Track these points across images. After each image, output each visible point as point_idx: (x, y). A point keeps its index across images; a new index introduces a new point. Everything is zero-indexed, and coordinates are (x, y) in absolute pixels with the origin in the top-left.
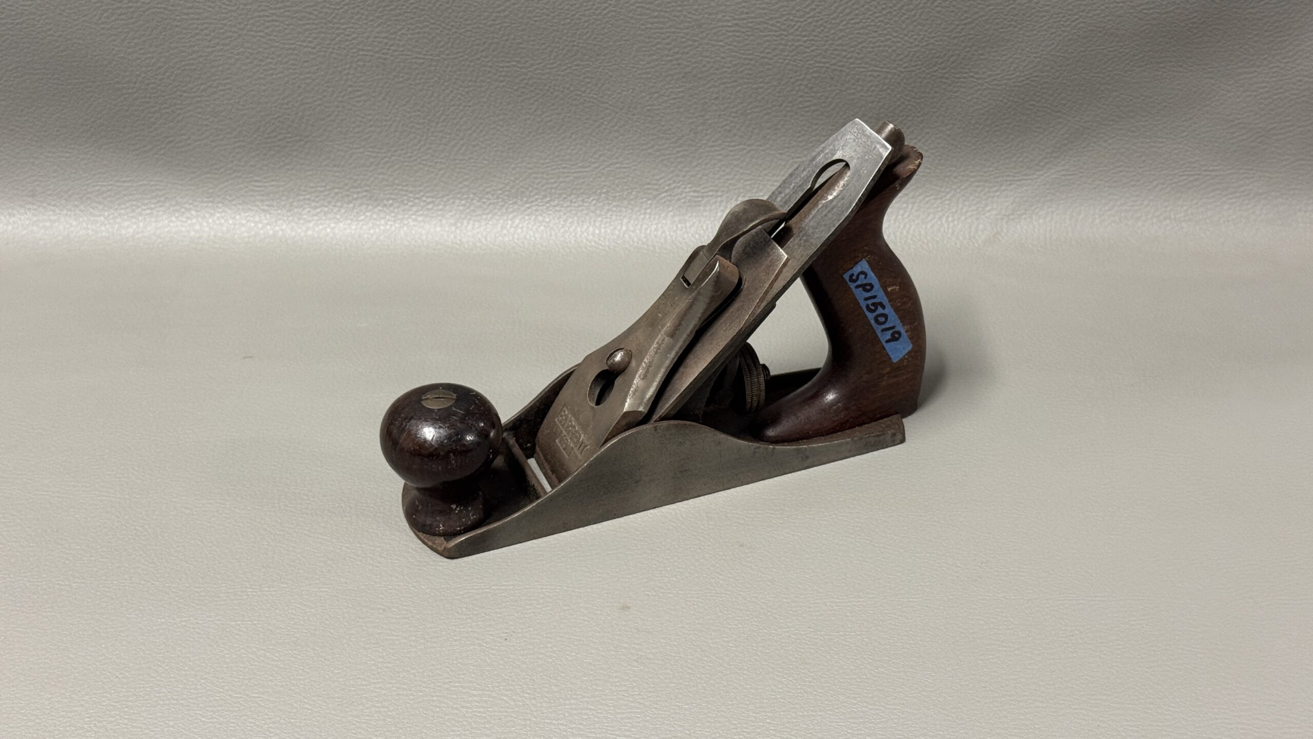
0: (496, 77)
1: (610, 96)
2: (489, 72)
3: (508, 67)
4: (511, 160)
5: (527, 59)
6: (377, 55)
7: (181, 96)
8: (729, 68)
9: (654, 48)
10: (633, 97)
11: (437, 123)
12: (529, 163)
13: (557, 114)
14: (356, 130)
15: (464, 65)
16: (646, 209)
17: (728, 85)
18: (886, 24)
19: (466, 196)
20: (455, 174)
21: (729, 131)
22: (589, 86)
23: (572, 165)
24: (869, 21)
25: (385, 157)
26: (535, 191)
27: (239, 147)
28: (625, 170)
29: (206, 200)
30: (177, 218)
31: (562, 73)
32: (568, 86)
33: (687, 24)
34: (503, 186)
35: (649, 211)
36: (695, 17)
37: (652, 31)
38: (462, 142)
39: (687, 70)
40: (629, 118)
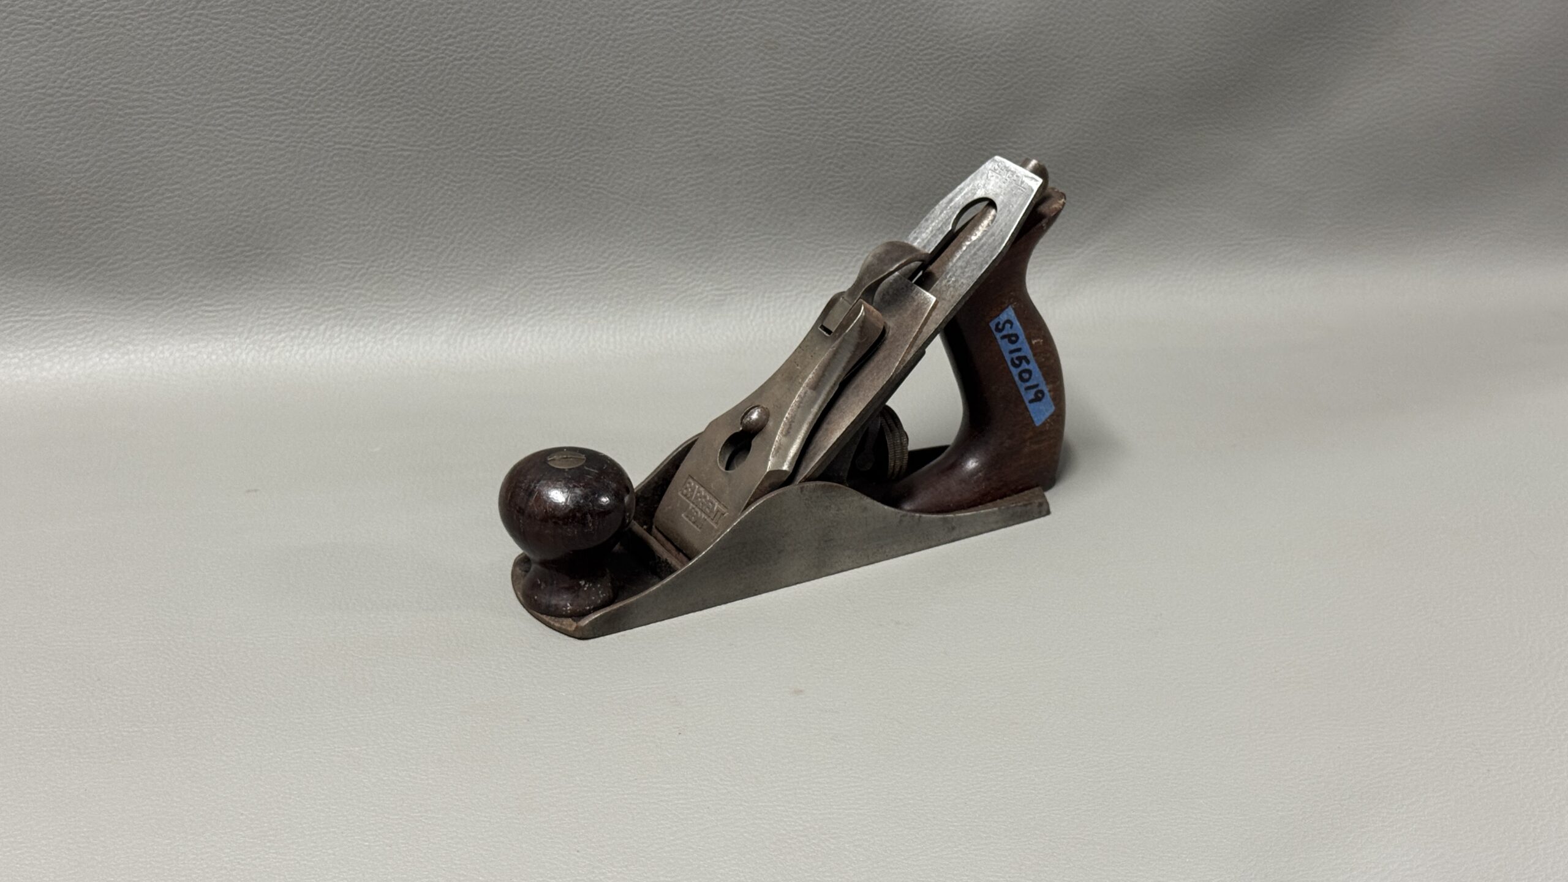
0: (493, 169)
1: (621, 185)
2: (486, 163)
3: (507, 156)
4: (509, 265)
5: (528, 146)
6: (356, 148)
7: (118, 207)
8: (753, 147)
9: (671, 129)
10: (648, 185)
11: (423, 226)
12: (529, 267)
13: (562, 208)
14: (328, 238)
15: (457, 156)
16: (664, 312)
17: (752, 167)
18: (923, 91)
19: (457, 309)
20: (445, 284)
21: (753, 219)
22: (598, 174)
23: (579, 267)
24: (905, 88)
25: (362, 268)
26: (538, 299)
27: (186, 265)
28: (637, 269)
29: (144, 331)
30: (109, 354)
31: (569, 161)
32: (574, 175)
33: (709, 100)
34: (500, 294)
35: (666, 314)
36: (717, 91)
37: (670, 109)
38: (452, 247)
39: (707, 152)
40: (643, 210)
